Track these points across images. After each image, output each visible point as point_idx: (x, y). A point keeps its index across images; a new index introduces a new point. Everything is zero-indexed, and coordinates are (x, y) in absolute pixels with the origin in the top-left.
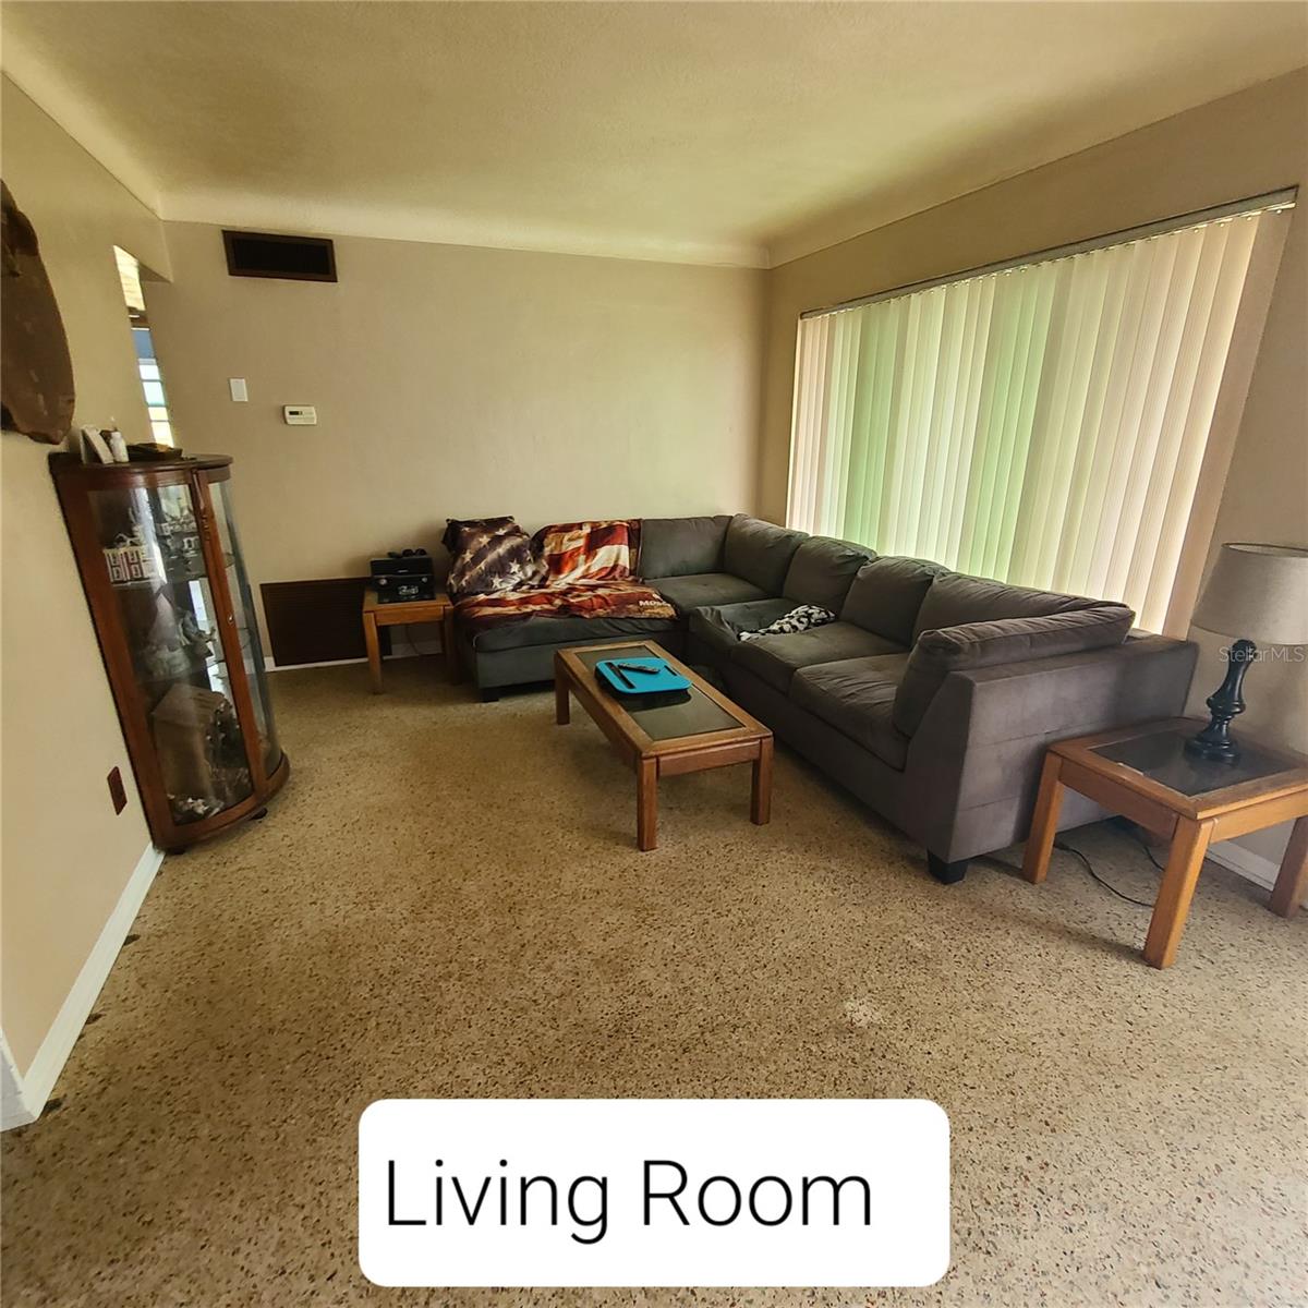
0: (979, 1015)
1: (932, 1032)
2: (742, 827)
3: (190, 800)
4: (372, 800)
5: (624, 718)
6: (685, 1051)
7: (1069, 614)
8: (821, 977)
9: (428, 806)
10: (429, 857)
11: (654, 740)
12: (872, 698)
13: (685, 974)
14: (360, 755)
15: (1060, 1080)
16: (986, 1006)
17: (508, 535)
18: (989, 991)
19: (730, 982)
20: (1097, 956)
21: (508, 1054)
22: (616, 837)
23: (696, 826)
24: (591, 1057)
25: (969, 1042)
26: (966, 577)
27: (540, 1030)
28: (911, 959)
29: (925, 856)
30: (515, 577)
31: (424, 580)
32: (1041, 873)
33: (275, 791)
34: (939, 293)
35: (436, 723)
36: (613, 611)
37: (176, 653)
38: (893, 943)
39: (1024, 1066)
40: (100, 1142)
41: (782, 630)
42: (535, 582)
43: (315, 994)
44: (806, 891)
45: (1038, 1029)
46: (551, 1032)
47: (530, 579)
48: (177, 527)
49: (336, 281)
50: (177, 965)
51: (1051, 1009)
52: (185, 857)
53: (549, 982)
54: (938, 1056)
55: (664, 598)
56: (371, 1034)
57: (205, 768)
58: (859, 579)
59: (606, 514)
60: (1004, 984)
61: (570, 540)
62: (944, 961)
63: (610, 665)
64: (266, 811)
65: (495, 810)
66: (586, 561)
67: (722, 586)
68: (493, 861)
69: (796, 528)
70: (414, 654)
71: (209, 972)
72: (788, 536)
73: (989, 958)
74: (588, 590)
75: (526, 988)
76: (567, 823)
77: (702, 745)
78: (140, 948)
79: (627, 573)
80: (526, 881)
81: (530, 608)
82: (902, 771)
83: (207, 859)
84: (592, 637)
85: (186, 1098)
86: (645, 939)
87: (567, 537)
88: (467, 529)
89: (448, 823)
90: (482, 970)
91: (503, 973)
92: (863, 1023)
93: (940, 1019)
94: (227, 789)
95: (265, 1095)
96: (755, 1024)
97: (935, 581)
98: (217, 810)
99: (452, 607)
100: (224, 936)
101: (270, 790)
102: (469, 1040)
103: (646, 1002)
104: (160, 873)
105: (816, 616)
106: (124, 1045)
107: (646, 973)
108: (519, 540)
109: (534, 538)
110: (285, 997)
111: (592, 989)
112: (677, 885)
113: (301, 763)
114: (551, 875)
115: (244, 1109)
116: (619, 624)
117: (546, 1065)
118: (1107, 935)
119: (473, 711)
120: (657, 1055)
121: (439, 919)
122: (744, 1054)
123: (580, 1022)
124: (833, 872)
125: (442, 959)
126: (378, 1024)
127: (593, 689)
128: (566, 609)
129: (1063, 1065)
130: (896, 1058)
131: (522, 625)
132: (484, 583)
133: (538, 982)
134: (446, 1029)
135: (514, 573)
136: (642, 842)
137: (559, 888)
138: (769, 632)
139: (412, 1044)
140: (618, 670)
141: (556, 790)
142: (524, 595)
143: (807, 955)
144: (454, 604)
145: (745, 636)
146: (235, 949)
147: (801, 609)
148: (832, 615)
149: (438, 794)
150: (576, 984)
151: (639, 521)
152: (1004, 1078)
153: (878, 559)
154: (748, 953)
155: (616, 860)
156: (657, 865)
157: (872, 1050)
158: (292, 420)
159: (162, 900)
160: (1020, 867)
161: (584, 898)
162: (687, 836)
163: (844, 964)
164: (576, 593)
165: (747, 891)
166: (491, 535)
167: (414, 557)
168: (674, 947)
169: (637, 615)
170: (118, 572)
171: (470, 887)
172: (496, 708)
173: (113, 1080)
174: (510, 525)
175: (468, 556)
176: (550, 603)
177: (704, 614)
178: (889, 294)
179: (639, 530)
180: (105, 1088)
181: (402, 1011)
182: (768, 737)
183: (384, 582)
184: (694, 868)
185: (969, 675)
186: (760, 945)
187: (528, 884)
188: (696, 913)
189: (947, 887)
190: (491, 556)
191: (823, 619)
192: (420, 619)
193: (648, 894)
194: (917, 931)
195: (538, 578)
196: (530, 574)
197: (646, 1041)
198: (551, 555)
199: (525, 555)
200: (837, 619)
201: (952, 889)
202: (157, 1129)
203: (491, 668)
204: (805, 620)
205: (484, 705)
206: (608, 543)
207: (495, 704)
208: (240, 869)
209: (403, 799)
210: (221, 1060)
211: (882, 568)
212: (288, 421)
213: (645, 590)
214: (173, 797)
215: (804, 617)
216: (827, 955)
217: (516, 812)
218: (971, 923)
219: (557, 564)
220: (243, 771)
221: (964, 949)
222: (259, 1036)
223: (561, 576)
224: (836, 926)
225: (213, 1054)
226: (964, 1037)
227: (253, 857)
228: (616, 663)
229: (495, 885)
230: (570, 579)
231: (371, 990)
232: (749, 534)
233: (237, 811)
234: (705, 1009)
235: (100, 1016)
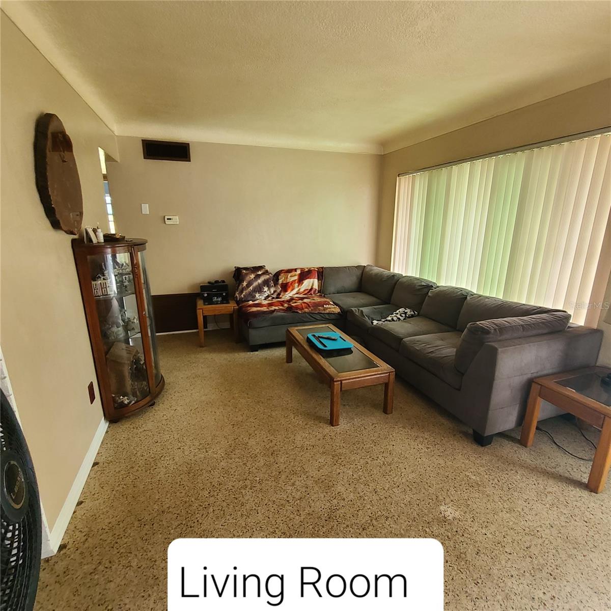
0: (508, 515)
1: (486, 523)
2: (379, 415)
3: (121, 397)
4: (203, 398)
5: (323, 361)
6: (363, 530)
7: (539, 315)
8: (426, 493)
9: (229, 401)
10: (231, 427)
11: (339, 373)
12: (442, 354)
13: (360, 489)
14: (196, 376)
15: (554, 551)
16: (510, 510)
17: (263, 274)
18: (511, 503)
19: (382, 494)
20: (563, 486)
21: (277, 528)
22: (319, 419)
23: (357, 414)
24: (318, 531)
25: (505, 529)
26: (484, 297)
27: (292, 516)
28: (470, 485)
29: (471, 431)
30: (265, 293)
31: (224, 294)
32: (530, 443)
33: (159, 393)
34: (467, 166)
35: (230, 361)
36: (312, 310)
37: (119, 329)
38: (461, 476)
39: (535, 543)
40: (85, 567)
41: (393, 320)
42: (275, 296)
43: (183, 494)
44: (414, 448)
45: (539, 524)
46: (297, 517)
47: (272, 294)
48: (120, 271)
49: (190, 161)
50: (117, 477)
51: (544, 513)
52: (119, 424)
53: (294, 491)
54: (490, 536)
55: (335, 304)
56: (211, 515)
57: (129, 382)
58: (429, 296)
59: (307, 265)
60: (519, 499)
61: (291, 276)
62: (487, 486)
63: (314, 336)
64: (155, 403)
65: (261, 404)
66: (298, 286)
67: (361, 299)
68: (262, 430)
69: (396, 271)
70: (219, 328)
71: (132, 482)
72: (393, 276)
73: (509, 485)
74: (300, 300)
75: (283, 494)
76: (295, 412)
77: (362, 376)
78: (100, 469)
79: (317, 292)
80: (278, 440)
81: (273, 308)
82: (459, 390)
83: (129, 425)
84: (303, 322)
85: (125, 545)
86: (338, 471)
87: (290, 275)
88: (244, 271)
89: (240, 410)
90: (261, 484)
91: (271, 486)
92: (450, 518)
93: (489, 516)
94: (138, 392)
95: (162, 545)
96: (397, 517)
97: (468, 297)
98: (133, 402)
99: (237, 307)
100: (139, 464)
101: (157, 392)
102: (258, 520)
103: (342, 503)
104: (107, 432)
105: (409, 313)
106: (95, 518)
107: (340, 488)
108: (268, 277)
109: (274, 276)
110: (169, 495)
111: (315, 496)
112: (351, 444)
113: (169, 379)
114: (290, 437)
115: (153, 552)
116: (316, 316)
117: (296, 534)
118: (567, 475)
119: (247, 356)
120: (350, 531)
121: (239, 458)
122: (393, 532)
123: (311, 512)
124: (426, 439)
125: (242, 478)
126: (214, 510)
127: (306, 347)
128: (290, 309)
129: (555, 543)
130: (469, 536)
131: (270, 316)
132: (251, 296)
133: (288, 491)
134: (246, 514)
135: (265, 291)
136: (332, 422)
137: (295, 444)
138: (386, 320)
139: (230, 521)
140: (318, 338)
141: (289, 395)
142: (270, 302)
143: (418, 481)
144: (238, 305)
145: (375, 322)
146: (144, 470)
147: (401, 310)
148: (416, 313)
149: (234, 395)
150: (307, 493)
151: (322, 268)
152: (525, 549)
153: (438, 287)
154: (389, 479)
155: (321, 430)
156: (340, 433)
157: (457, 531)
158: (168, 222)
159: (109, 444)
160: (519, 439)
161: (307, 449)
162: (353, 419)
163: (438, 486)
164: (294, 301)
165: (385, 447)
166: (255, 274)
167: (220, 284)
168: (353, 475)
169: (323, 312)
170: (97, 292)
171: (252, 442)
172: (257, 355)
173: (90, 535)
174: (264, 270)
175: (245, 284)
176: (282, 305)
177: (354, 311)
178: (441, 166)
179: (323, 272)
180: (87, 539)
181: (225, 504)
182: (393, 372)
183: (206, 295)
184: (359, 435)
185: (495, 345)
186: (395, 475)
187: (280, 441)
188: (361, 458)
189: (483, 448)
190: (255, 284)
191: (412, 315)
192: (223, 312)
193: (337, 448)
194: (472, 470)
195: (276, 294)
196: (272, 292)
197: (344, 523)
198: (282, 283)
199: (270, 283)
200: (418, 315)
201: (486, 449)
202: (112, 561)
203: (255, 336)
204: (404, 315)
205: (252, 353)
206: (308, 278)
207: (257, 353)
208: (145, 430)
209: (218, 398)
210: (141, 526)
211: (441, 292)
212: (166, 223)
213: (326, 300)
214: (114, 395)
215: (403, 314)
216: (428, 481)
217: (271, 405)
218: (498, 467)
219: (285, 287)
220: (145, 383)
221: (496, 480)
222: (158, 515)
223: (287, 293)
224: (431, 466)
225: (136, 523)
226: (502, 526)
227: (150, 425)
228: (317, 335)
229: (264, 441)
230: (291, 294)
231: (209, 493)
232: (373, 274)
233: (142, 403)
234: (371, 507)
235: (83, 502)
